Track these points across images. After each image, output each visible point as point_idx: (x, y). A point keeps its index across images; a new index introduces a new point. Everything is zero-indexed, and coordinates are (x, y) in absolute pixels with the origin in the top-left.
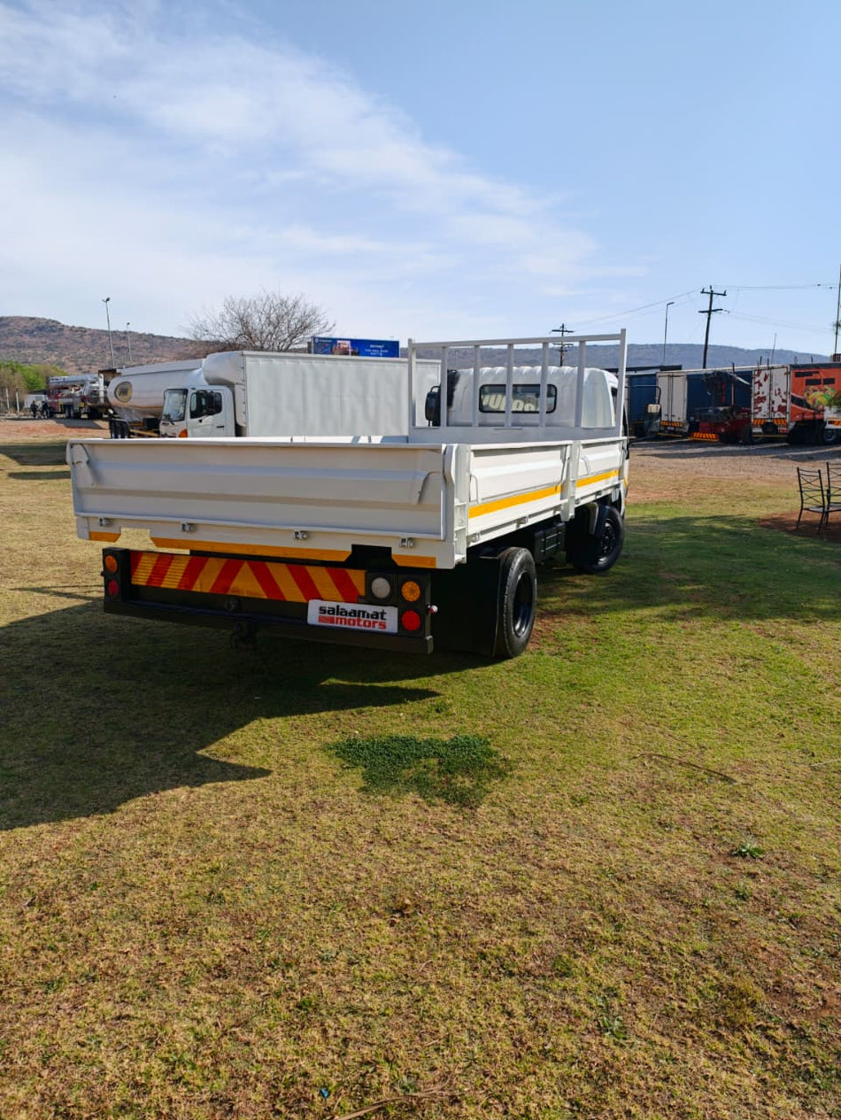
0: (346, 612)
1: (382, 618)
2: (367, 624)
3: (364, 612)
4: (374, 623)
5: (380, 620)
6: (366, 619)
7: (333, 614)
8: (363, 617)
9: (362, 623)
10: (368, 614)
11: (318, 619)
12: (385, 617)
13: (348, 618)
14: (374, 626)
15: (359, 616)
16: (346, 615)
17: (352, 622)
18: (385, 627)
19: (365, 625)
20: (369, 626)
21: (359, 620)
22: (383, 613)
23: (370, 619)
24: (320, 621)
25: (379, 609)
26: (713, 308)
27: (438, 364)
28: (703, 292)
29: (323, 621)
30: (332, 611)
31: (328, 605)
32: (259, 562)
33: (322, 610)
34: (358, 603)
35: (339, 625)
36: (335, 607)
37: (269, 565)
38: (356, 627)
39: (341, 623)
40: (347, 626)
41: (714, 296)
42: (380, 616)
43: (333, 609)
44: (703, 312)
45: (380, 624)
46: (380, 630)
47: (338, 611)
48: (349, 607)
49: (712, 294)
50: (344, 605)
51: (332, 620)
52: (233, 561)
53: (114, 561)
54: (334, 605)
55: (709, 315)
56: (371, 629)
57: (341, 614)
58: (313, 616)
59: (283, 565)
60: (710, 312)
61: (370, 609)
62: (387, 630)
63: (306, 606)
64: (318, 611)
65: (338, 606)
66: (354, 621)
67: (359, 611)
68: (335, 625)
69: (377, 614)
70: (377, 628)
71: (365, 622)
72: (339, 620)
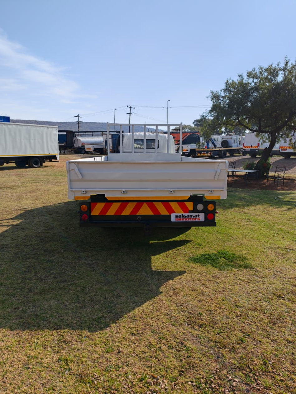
0: (185, 216)
1: (198, 217)
2: (193, 219)
3: (192, 216)
4: (196, 219)
5: (198, 218)
6: (193, 218)
7: (181, 217)
8: (192, 217)
9: (191, 219)
10: (193, 216)
11: (175, 220)
12: (199, 216)
13: (186, 218)
14: (196, 220)
15: (190, 217)
16: (185, 217)
17: (188, 219)
18: (199, 219)
19: (192, 220)
20: (194, 220)
21: (190, 219)
22: (199, 215)
23: (194, 218)
24: (176, 220)
25: (197, 214)
26: (131, 112)
27: (56, 128)
28: (128, 107)
29: (177, 220)
30: (180, 216)
31: (178, 214)
32: (150, 203)
33: (176, 216)
34: (189, 213)
35: (183, 221)
36: (181, 215)
37: (154, 203)
38: (189, 221)
39: (184, 220)
40: (186, 221)
41: (131, 108)
42: (198, 216)
43: (181, 216)
44: (128, 113)
45: (198, 219)
46: (199, 221)
47: (182, 216)
48: (186, 214)
49: (130, 107)
50: (184, 214)
51: (180, 219)
52: (140, 203)
53: (86, 207)
54: (181, 214)
55: (130, 115)
56: (195, 221)
57: (184, 217)
58: (173, 219)
59: (160, 203)
60: (130, 113)
61: (194, 214)
62: (200, 221)
63: (170, 216)
64: (175, 217)
65: (182, 215)
66: (189, 219)
67: (190, 216)
68: (182, 221)
69: (196, 216)
70: (197, 220)
71: (192, 219)
72: (183, 219)
